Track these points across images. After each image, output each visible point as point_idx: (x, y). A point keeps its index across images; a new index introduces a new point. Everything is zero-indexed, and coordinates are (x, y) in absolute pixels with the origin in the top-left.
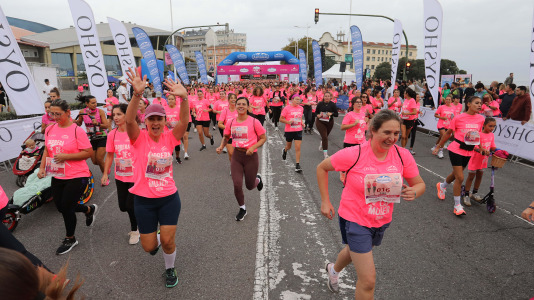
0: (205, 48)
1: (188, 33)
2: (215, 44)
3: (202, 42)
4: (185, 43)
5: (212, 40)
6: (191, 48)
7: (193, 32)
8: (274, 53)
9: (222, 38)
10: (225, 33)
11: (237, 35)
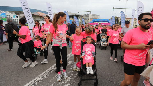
0: (88, 19)
1: (84, 15)
2: (91, 18)
3: (88, 17)
4: (83, 18)
6: (85, 19)
7: (86, 15)
9: (93, 17)
10: (94, 15)
11: (97, 16)
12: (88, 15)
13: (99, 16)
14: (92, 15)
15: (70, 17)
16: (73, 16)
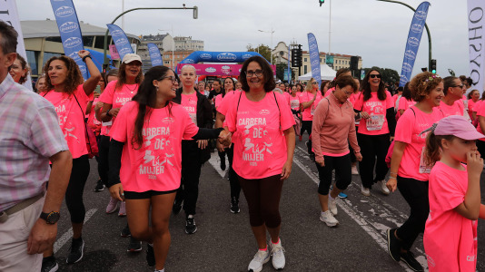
0: (162, 52)
1: (145, 37)
2: (173, 49)
3: (160, 47)
4: (141, 47)
8: (242, 54)
9: (180, 44)
10: (182, 39)
11: (194, 41)
12: (161, 37)
13: (199, 44)
14: (176, 39)
15: (87, 41)
16: (97, 37)
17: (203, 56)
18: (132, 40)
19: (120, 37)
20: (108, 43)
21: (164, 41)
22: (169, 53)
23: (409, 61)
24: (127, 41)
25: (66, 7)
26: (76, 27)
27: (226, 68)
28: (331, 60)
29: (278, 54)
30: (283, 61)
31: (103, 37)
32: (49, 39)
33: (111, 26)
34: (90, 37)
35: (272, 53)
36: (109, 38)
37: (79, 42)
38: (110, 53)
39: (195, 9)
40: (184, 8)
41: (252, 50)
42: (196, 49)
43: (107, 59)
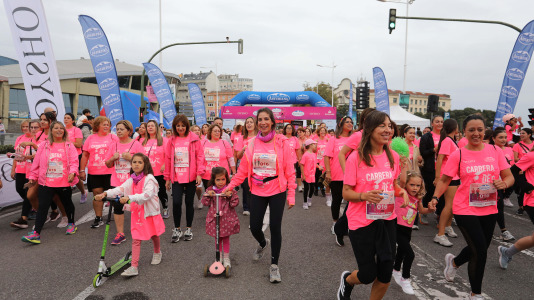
0: (204, 93)
1: (186, 76)
2: (218, 89)
3: (203, 87)
4: (181, 88)
5: (212, 84)
6: (187, 94)
7: (192, 75)
8: (295, 93)
9: (224, 84)
10: (228, 78)
11: (242, 80)
12: (204, 76)
13: (248, 83)
14: (220, 77)
15: (122, 81)
16: (134, 77)
17: (251, 97)
18: (171, 79)
19: (158, 77)
20: (146, 83)
21: (207, 80)
22: (213, 93)
23: (509, 100)
24: (164, 81)
25: (101, 46)
26: (111, 67)
27: (277, 111)
28: (406, 101)
29: (342, 94)
30: (347, 101)
31: (140, 77)
32: (84, 80)
33: (148, 65)
34: (126, 77)
35: (334, 93)
36: (146, 78)
37: (115, 83)
38: (147, 95)
39: (240, 42)
40: (228, 41)
41: (309, 89)
42: (244, 89)
43: (144, 101)
